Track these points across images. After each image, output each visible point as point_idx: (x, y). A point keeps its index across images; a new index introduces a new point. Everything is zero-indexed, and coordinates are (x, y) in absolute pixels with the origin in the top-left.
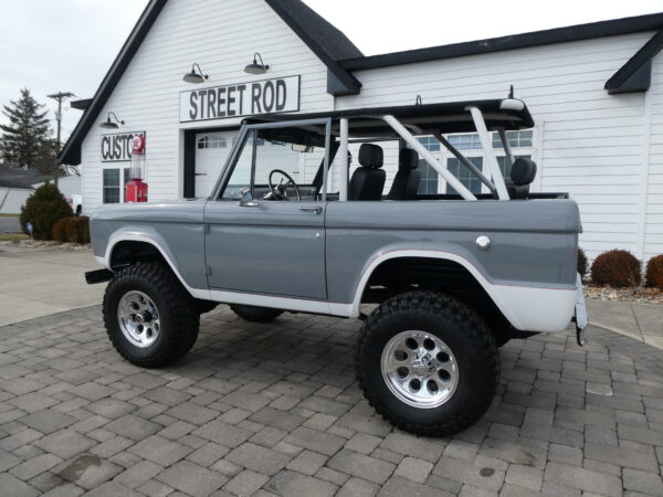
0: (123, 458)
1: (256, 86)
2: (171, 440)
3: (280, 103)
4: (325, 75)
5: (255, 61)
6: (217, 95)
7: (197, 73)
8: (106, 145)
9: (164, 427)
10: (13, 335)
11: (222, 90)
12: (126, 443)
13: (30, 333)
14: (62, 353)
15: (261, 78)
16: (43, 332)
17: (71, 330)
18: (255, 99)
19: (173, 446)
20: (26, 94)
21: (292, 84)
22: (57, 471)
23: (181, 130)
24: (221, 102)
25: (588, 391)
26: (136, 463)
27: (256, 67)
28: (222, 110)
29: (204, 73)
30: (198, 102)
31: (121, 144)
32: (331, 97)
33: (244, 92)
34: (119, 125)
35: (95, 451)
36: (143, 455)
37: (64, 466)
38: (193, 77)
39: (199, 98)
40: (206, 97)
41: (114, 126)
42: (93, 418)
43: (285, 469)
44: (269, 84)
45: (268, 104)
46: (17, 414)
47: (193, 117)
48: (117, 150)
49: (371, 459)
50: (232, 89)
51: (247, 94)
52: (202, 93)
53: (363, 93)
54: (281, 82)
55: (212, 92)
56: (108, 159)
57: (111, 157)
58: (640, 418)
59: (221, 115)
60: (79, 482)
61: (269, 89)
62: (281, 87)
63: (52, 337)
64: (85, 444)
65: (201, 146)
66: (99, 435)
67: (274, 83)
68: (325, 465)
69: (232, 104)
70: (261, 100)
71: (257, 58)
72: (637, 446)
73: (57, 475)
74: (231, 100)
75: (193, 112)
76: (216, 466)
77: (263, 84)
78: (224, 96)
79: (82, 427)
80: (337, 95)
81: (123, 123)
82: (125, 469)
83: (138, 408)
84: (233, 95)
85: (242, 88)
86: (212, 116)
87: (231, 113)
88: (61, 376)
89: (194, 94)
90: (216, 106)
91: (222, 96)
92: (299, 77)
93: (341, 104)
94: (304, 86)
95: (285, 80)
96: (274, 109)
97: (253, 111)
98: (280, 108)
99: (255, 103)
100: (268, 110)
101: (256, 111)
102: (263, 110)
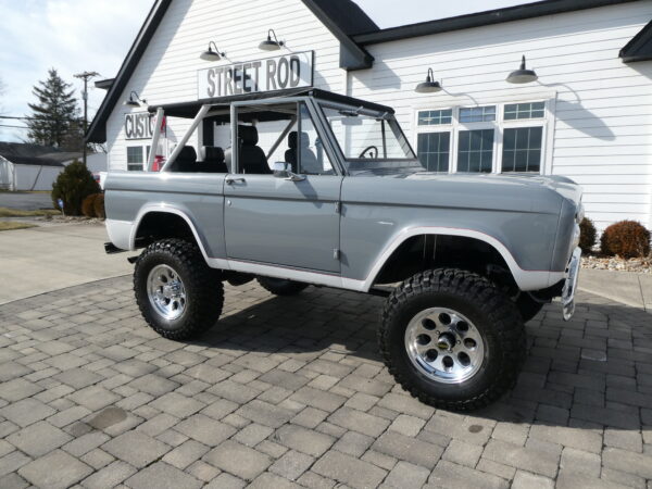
0: (145, 411)
1: (270, 62)
2: (188, 397)
3: (295, 78)
4: (338, 50)
5: (269, 38)
6: (238, 75)
7: (214, 50)
8: (129, 124)
9: (181, 385)
10: (47, 303)
11: (237, 68)
12: (148, 398)
13: (63, 301)
14: (91, 319)
15: (276, 54)
16: (73, 300)
17: (99, 298)
18: (270, 75)
19: (189, 402)
20: (53, 74)
21: (305, 59)
22: (87, 420)
24: (237, 79)
25: (583, 357)
26: (156, 415)
27: (271, 44)
28: (238, 87)
29: (220, 51)
30: (215, 80)
31: (143, 122)
32: (344, 72)
33: (259, 69)
34: (141, 103)
35: (120, 404)
36: (162, 409)
37: (93, 416)
38: (211, 54)
39: (217, 75)
40: (222, 75)
41: (136, 104)
42: (119, 376)
43: (288, 423)
44: (283, 60)
45: (283, 81)
46: (51, 372)
47: (211, 95)
48: (139, 128)
49: (368, 416)
50: (248, 66)
51: (263, 71)
52: (220, 70)
53: (374, 67)
54: (295, 60)
55: (228, 69)
56: (132, 137)
57: (135, 135)
58: (631, 382)
59: (238, 92)
60: (106, 430)
61: (283, 66)
62: (295, 63)
63: (82, 305)
64: (111, 398)
65: (219, 123)
66: (124, 391)
67: (288, 59)
68: (325, 420)
69: (247, 81)
70: (276, 77)
71: (272, 35)
72: (623, 407)
73: (87, 424)
74: (247, 77)
75: (211, 90)
76: (228, 419)
77: (277, 60)
78: (240, 73)
79: (109, 384)
80: (350, 70)
81: (144, 101)
82: (146, 420)
83: (158, 369)
84: (248, 72)
85: (257, 65)
86: (228, 93)
87: (247, 90)
88: (91, 339)
89: (211, 72)
90: (232, 83)
91: (238, 74)
92: (313, 52)
93: (354, 79)
94: (317, 61)
95: (298, 55)
96: (288, 85)
97: (268, 87)
98: (295, 84)
99: (270, 79)
100: (283, 86)
101: (271, 87)
102: (278, 87)
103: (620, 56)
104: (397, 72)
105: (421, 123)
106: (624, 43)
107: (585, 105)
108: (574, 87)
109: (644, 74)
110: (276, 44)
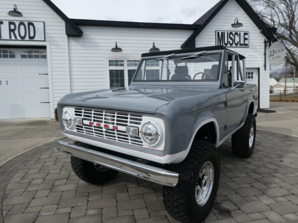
1: (11, 23)
3: (32, 35)
4: (64, 25)
15: (17, 19)
18: (11, 30)
21: (39, 26)
27: (15, 12)
33: (1, 26)
44: (22, 23)
45: (23, 35)
51: (5, 27)
54: (30, 24)
61: (22, 27)
62: (31, 27)
67: (26, 24)
70: (16, 32)
77: (17, 24)
80: (70, 36)
92: (44, 22)
93: (72, 41)
94: (47, 28)
95: (34, 23)
96: (27, 38)
97: (10, 37)
98: (31, 38)
99: (12, 33)
100: (23, 38)
101: (13, 38)
102: (19, 38)
103: (181, 47)
104: (96, 41)
105: (110, 65)
106: (182, 43)
110: (19, 14)
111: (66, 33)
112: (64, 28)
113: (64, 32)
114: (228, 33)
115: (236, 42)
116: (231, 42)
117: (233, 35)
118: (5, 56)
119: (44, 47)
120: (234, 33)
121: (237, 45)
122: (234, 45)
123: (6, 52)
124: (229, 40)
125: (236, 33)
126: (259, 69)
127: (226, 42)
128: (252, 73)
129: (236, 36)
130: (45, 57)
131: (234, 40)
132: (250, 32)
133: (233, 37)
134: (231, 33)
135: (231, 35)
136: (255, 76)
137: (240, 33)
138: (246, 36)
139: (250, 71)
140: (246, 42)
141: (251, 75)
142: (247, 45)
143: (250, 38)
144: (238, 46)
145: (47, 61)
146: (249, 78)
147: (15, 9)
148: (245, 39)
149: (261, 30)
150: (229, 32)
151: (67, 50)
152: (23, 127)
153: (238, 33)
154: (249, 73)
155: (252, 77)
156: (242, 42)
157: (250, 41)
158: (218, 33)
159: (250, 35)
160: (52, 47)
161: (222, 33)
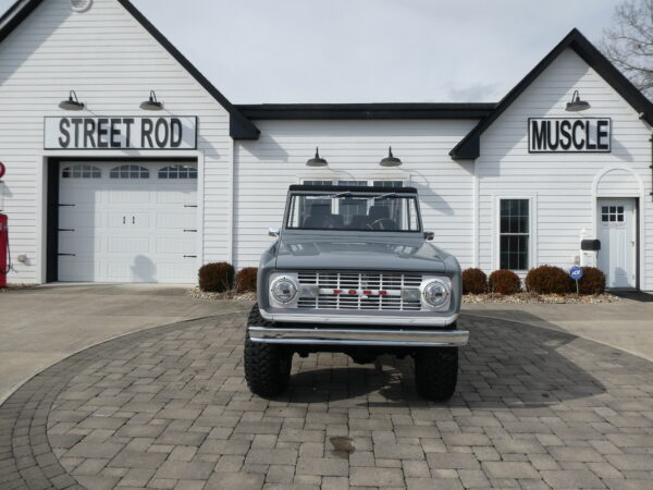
1: (145, 121)
3: (176, 139)
4: (227, 119)
6: (102, 127)
11: (103, 121)
15: (154, 114)
18: (145, 133)
21: (188, 124)
23: (45, 157)
24: (102, 132)
28: (103, 140)
29: (80, 101)
30: (71, 129)
32: (231, 140)
33: (132, 125)
38: (72, 104)
39: (73, 126)
40: (81, 126)
44: (161, 121)
45: (162, 140)
47: (64, 145)
50: (116, 121)
51: (136, 128)
52: (77, 121)
53: (261, 139)
54: (175, 121)
55: (89, 121)
59: (102, 146)
61: (162, 126)
62: (176, 126)
65: (66, 175)
67: (169, 121)
69: (116, 136)
70: (153, 136)
74: (115, 132)
75: (64, 139)
77: (155, 121)
78: (107, 126)
80: (237, 139)
84: (117, 127)
85: (129, 121)
86: (89, 145)
87: (116, 145)
89: (64, 120)
90: (95, 135)
91: (104, 127)
92: (196, 118)
93: (241, 147)
94: (201, 126)
95: (181, 119)
96: (168, 145)
97: (143, 145)
98: (175, 145)
99: (146, 138)
100: (162, 146)
101: (147, 145)
102: (156, 146)
103: (451, 154)
104: (283, 146)
106: (453, 146)
107: (432, 186)
108: (423, 172)
109: (465, 168)
110: (158, 106)
111: (231, 135)
112: (228, 126)
113: (228, 132)
114: (557, 123)
115: (579, 142)
116: (566, 141)
117: (569, 128)
118: (134, 176)
119: (194, 160)
120: (572, 122)
121: (579, 147)
122: (573, 148)
123: (137, 168)
124: (561, 137)
125: (579, 123)
126: (637, 199)
127: (553, 142)
128: (621, 210)
129: (579, 128)
130: (194, 176)
131: (572, 138)
132: (613, 118)
133: (570, 132)
134: (566, 123)
135: (566, 128)
136: (629, 215)
137: (588, 123)
138: (603, 128)
139: (617, 204)
140: (604, 141)
141: (617, 214)
142: (605, 147)
143: (614, 131)
144: (584, 149)
145: (196, 184)
146: (613, 219)
147: (151, 99)
148: (601, 134)
149: (642, 114)
150: (561, 121)
151: (230, 165)
152: (145, 297)
153: (584, 121)
154: (613, 210)
155: (621, 219)
156: (593, 141)
157: (615, 137)
158: (535, 124)
159: (615, 125)
160: (207, 159)
161: (544, 123)
